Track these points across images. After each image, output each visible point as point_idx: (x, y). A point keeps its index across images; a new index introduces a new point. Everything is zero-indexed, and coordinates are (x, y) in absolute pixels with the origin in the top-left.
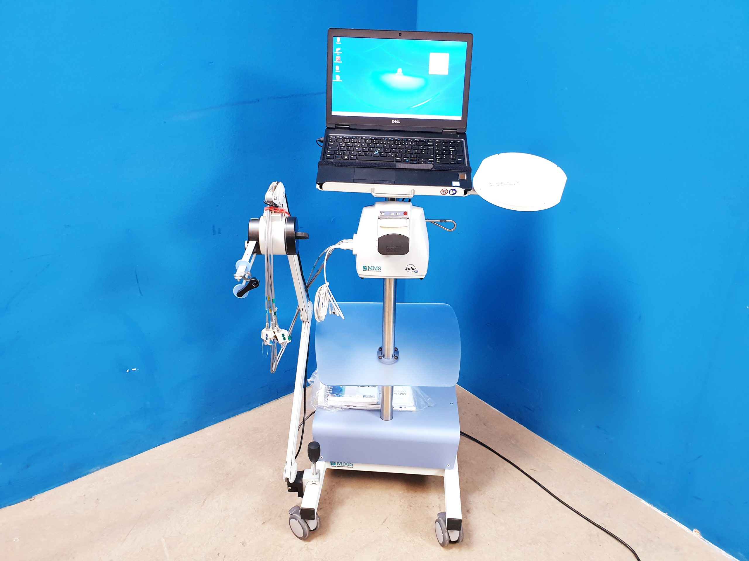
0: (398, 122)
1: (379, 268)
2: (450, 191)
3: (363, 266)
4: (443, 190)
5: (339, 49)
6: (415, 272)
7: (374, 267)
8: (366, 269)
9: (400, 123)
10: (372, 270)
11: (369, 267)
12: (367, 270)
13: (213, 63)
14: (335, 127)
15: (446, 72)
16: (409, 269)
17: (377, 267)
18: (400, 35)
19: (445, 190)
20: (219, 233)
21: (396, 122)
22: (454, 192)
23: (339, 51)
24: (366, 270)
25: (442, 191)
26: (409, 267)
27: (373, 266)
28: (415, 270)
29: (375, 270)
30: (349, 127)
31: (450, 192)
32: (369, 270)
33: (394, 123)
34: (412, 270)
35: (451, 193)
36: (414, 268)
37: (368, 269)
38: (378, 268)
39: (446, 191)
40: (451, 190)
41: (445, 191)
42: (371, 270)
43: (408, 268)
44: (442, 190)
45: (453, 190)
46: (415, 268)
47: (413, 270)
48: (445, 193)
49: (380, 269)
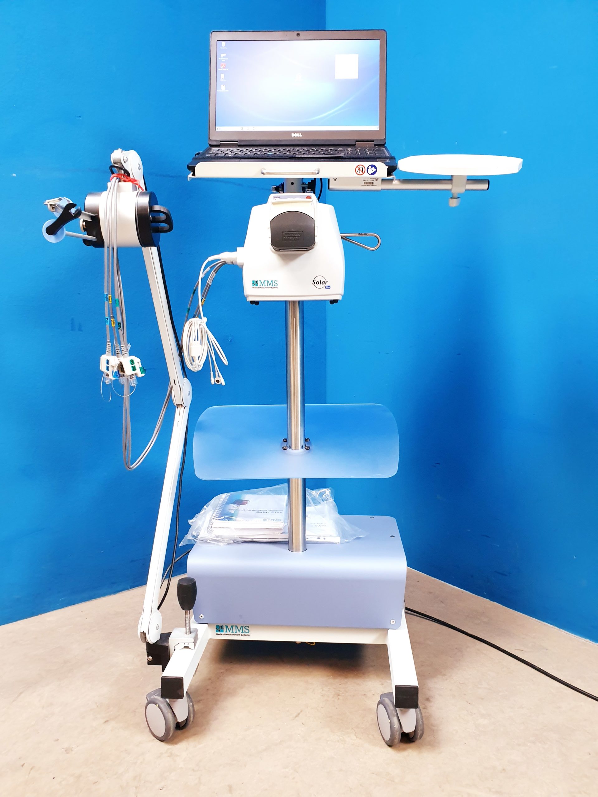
0: (299, 135)
1: (276, 282)
2: (368, 168)
3: (253, 281)
4: (359, 167)
5: (225, 55)
6: (327, 287)
7: (268, 281)
8: (257, 285)
9: (301, 136)
10: (265, 286)
11: (260, 281)
12: (259, 286)
13: (81, 118)
14: (219, 144)
15: (356, 77)
16: (318, 283)
17: (272, 281)
18: (298, 35)
19: (361, 167)
20: (80, 330)
21: (296, 135)
22: (374, 169)
23: (224, 57)
24: (257, 287)
25: (357, 169)
26: (318, 280)
27: (266, 280)
28: (326, 285)
29: (269, 286)
30: (237, 143)
31: (368, 170)
32: (262, 287)
33: (295, 136)
34: (322, 286)
35: (370, 171)
36: (324, 282)
37: (259, 284)
38: (274, 283)
39: (363, 168)
40: (370, 167)
41: (361, 169)
42: (263, 286)
43: (315, 282)
44: (357, 167)
45: (372, 166)
46: (326, 282)
47: (324, 285)
48: (361, 172)
49: (276, 285)
